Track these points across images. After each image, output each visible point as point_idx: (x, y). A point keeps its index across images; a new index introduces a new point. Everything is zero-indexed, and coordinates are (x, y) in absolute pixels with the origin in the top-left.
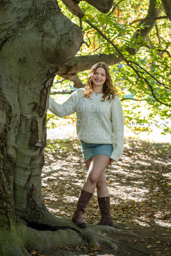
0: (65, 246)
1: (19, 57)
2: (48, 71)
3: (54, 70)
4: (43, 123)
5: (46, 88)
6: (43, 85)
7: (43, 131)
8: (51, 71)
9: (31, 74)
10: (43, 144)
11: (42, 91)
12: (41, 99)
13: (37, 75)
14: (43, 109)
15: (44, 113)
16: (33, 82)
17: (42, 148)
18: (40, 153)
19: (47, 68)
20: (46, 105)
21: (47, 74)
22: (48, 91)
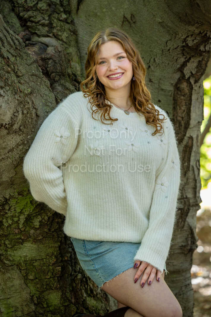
3: (197, 38)
4: (185, 156)
5: (186, 78)
6: (177, 73)
7: (185, 175)
8: (191, 42)
9: (150, 50)
10: (187, 203)
11: (179, 86)
12: (177, 103)
13: (161, 51)
14: (181, 126)
15: (186, 133)
16: (157, 66)
17: (185, 211)
18: (182, 222)
19: (181, 35)
20: (192, 117)
21: (182, 49)
22: (194, 87)
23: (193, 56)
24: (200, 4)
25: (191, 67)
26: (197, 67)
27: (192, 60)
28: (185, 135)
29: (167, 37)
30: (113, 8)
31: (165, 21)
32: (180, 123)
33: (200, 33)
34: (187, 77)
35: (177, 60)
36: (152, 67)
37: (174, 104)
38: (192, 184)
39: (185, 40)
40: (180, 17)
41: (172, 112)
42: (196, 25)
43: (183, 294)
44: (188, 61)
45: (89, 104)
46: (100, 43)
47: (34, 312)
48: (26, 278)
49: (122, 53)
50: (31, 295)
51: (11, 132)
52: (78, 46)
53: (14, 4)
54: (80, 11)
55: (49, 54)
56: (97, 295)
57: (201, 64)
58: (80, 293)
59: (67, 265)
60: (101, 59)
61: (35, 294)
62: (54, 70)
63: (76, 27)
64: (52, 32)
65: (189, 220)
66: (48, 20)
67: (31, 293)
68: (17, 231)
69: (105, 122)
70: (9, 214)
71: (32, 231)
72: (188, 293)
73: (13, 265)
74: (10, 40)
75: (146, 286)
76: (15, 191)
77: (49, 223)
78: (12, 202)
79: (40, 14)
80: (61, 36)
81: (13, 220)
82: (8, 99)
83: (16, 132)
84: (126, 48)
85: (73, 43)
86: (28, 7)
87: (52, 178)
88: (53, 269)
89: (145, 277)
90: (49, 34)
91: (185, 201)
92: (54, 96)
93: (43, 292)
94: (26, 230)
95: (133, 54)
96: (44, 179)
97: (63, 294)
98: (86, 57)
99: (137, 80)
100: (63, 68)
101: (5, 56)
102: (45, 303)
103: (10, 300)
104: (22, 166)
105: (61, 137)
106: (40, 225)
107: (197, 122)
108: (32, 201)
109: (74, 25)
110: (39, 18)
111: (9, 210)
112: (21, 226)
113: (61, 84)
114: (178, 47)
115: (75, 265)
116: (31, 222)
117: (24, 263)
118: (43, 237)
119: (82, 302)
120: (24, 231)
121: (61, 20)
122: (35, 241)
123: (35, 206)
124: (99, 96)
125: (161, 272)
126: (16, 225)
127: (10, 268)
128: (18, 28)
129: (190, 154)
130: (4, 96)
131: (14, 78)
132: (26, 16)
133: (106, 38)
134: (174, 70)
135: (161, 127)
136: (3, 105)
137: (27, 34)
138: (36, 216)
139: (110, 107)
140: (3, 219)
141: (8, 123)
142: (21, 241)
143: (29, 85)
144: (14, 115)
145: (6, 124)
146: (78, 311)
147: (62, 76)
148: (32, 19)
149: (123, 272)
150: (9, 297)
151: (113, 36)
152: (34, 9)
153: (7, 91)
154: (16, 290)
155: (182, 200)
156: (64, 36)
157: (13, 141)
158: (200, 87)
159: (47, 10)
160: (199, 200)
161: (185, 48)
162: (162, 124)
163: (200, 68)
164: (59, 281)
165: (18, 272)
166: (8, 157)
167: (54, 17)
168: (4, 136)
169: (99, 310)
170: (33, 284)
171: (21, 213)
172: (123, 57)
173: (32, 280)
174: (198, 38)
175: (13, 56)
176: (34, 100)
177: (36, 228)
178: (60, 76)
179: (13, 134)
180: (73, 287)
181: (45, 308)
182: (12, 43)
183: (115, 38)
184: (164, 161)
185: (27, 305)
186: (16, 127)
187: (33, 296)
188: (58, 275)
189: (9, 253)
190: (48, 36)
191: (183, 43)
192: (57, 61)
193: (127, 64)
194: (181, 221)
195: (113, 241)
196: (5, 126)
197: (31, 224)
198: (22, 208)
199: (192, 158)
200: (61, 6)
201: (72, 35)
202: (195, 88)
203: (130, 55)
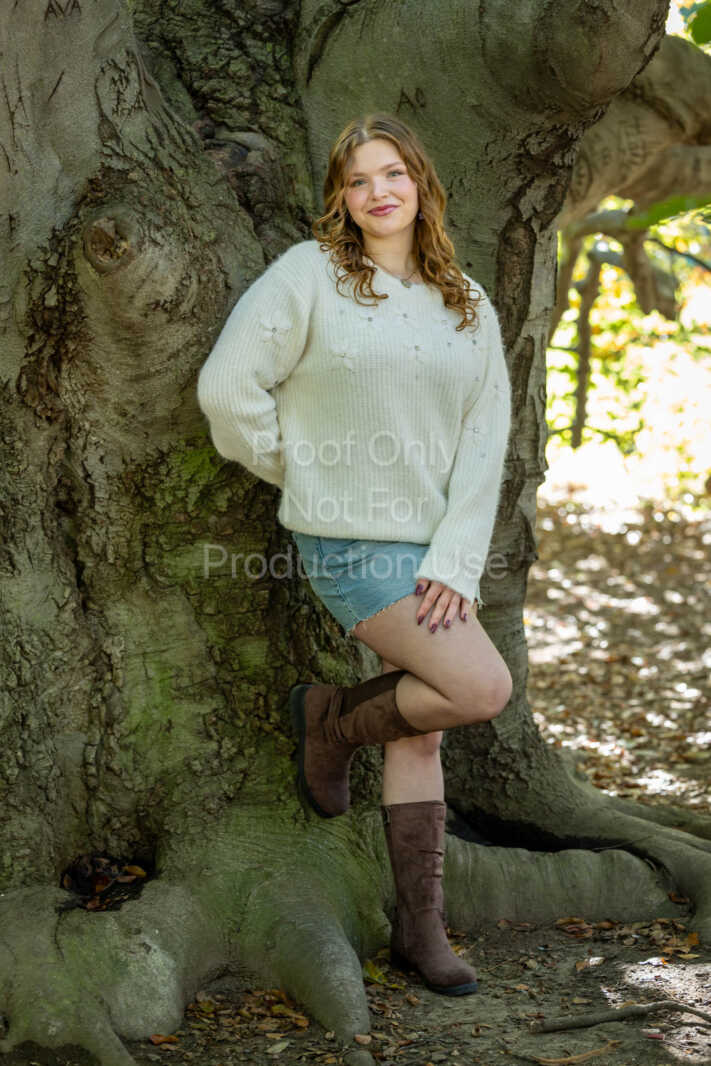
0: (576, 920)
1: (399, 86)
2: (520, 146)
3: (548, 139)
4: (517, 375)
5: (524, 220)
6: (506, 210)
7: (517, 414)
8: (536, 146)
9: (453, 161)
10: (520, 470)
11: (507, 235)
12: (504, 270)
13: (475, 164)
14: (512, 315)
15: (520, 330)
16: (465, 195)
17: (515, 485)
18: (507, 508)
19: (516, 133)
20: (532, 299)
21: (517, 160)
22: (538, 237)
23: (538, 175)
24: (557, 70)
25: (535, 197)
26: (546, 198)
27: (536, 182)
28: (518, 334)
29: (488, 136)
30: (381, 76)
31: (485, 103)
32: (509, 310)
33: (554, 128)
34: (525, 217)
35: (506, 184)
36: (456, 197)
37: (499, 269)
38: (529, 433)
39: (523, 143)
40: (516, 97)
41: (493, 287)
42: (547, 112)
43: (508, 650)
44: (528, 185)
45: (331, 263)
46: (354, 143)
47: (215, 678)
48: (198, 612)
49: (397, 163)
50: (209, 644)
51: (175, 318)
52: (308, 152)
53: (181, 63)
54: (314, 82)
55: (251, 165)
56: (338, 648)
57: (554, 193)
58: (305, 643)
59: (280, 588)
60: (356, 175)
61: (216, 642)
62: (261, 198)
63: (306, 113)
64: (257, 122)
65: (522, 502)
66: (250, 98)
67: (208, 641)
68: (182, 518)
69: (365, 301)
70: (168, 484)
71: (213, 519)
72: (518, 649)
73: (171, 586)
74: (174, 132)
75: (440, 630)
76: (181, 437)
77: (246, 502)
78: (174, 460)
79: (234, 85)
80: (275, 129)
81: (174, 495)
82: (171, 252)
83: (184, 318)
84: (407, 154)
85: (298, 145)
86: (211, 70)
87: (256, 412)
88: (253, 594)
89: (438, 613)
90: (250, 126)
91: (515, 466)
92: (261, 250)
93: (232, 639)
94: (201, 515)
95: (419, 167)
96: (239, 414)
97: (271, 645)
98: (325, 173)
99: (427, 220)
100: (279, 193)
101: (166, 164)
102: (237, 661)
103: (166, 655)
104: (196, 388)
105: (274, 329)
106: (228, 507)
107: (542, 308)
108: (215, 458)
109: (301, 109)
110: (231, 94)
111: (167, 475)
112: (190, 508)
113: (274, 226)
114: (509, 155)
115: (296, 587)
116: (212, 501)
117: (195, 582)
118: (235, 531)
119: (310, 660)
120: (197, 517)
121: (276, 99)
122: (219, 538)
123: (218, 469)
124: (350, 249)
125: (469, 603)
126: (180, 505)
127: (167, 591)
128: (189, 113)
129: (528, 373)
130: (162, 246)
131: (183, 210)
132: (205, 89)
133: (365, 133)
134: (501, 203)
135: (474, 315)
136: (161, 262)
137: (207, 125)
138: (222, 488)
139: (373, 271)
140: (155, 492)
141: (169, 299)
142: (189, 537)
143: (212, 224)
144: (183, 285)
145: (166, 302)
146: (302, 679)
147: (276, 211)
148: (218, 95)
149: (396, 601)
150: (164, 648)
151: (380, 131)
152: (221, 75)
153: (170, 235)
154: (180, 635)
155: (511, 464)
156: (282, 129)
157: (177, 336)
158: (550, 239)
159: (248, 78)
160: (542, 465)
161: (523, 160)
162: (476, 309)
163: (551, 200)
164: (263, 619)
165: (184, 598)
166: (167, 369)
167: (261, 92)
168: (161, 325)
169: (343, 678)
170: (213, 624)
171: (191, 481)
172: (400, 173)
173: (211, 615)
174: (552, 140)
175: (181, 166)
176: (222, 256)
177: (220, 512)
178: (273, 209)
179: (181, 323)
180: (291, 631)
181: (234, 671)
182: (179, 141)
183: (385, 133)
184: (480, 384)
185: (201, 665)
186: (185, 308)
187: (212, 647)
188: (263, 607)
189: (165, 561)
190: (250, 130)
191: (519, 149)
192: (267, 180)
193: (406, 187)
194: (506, 504)
195: (376, 539)
196: (164, 305)
197: (211, 504)
198: (192, 470)
199: (532, 382)
200: (275, 70)
201: (297, 129)
202: (540, 240)
203: (414, 169)
